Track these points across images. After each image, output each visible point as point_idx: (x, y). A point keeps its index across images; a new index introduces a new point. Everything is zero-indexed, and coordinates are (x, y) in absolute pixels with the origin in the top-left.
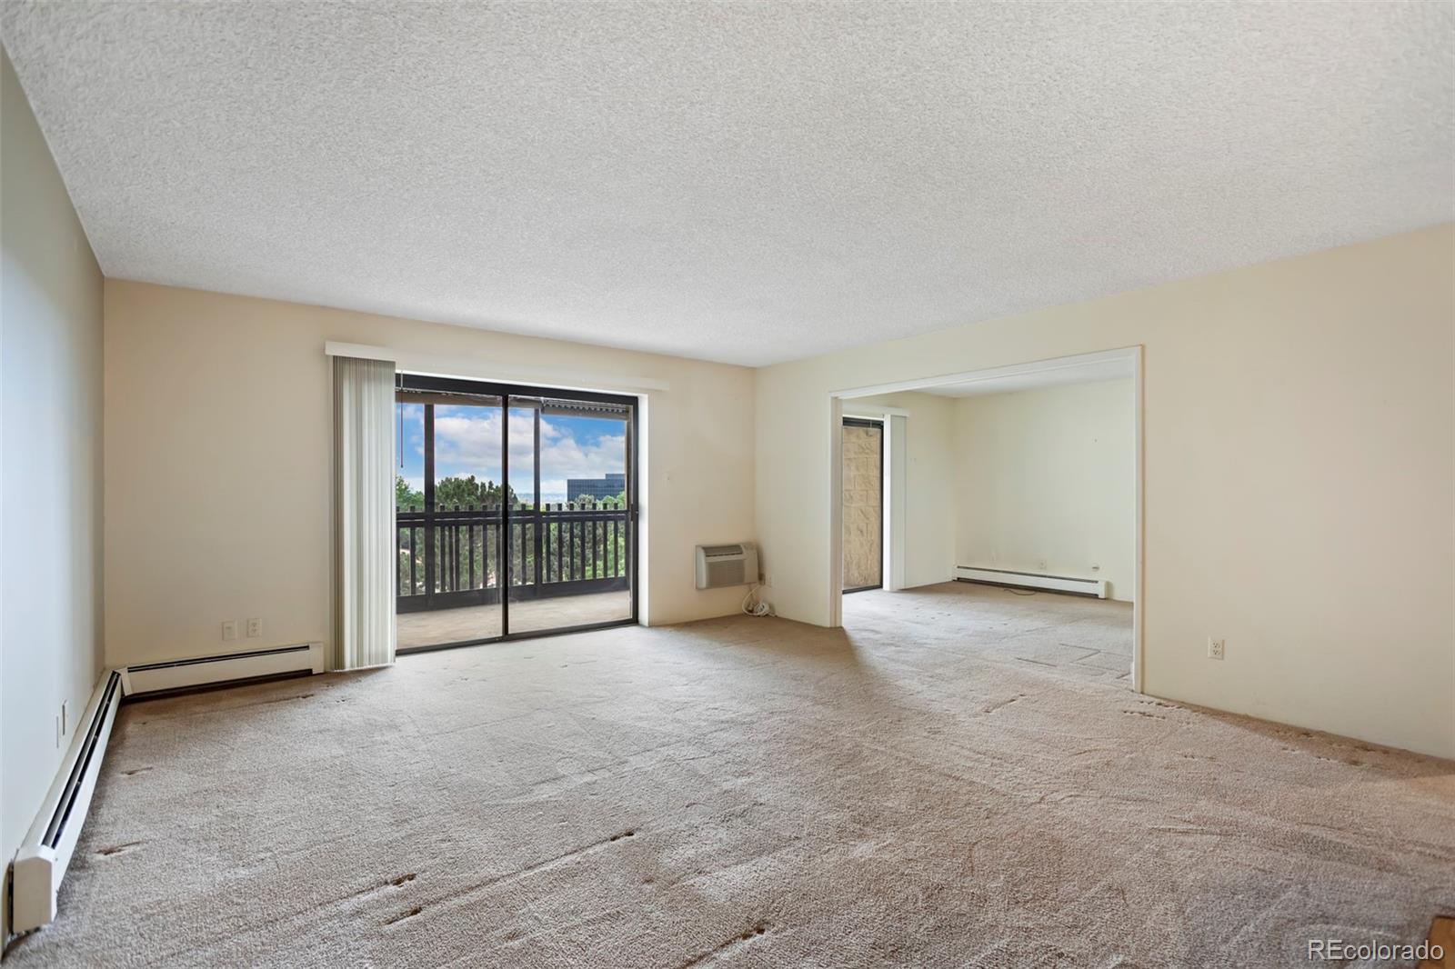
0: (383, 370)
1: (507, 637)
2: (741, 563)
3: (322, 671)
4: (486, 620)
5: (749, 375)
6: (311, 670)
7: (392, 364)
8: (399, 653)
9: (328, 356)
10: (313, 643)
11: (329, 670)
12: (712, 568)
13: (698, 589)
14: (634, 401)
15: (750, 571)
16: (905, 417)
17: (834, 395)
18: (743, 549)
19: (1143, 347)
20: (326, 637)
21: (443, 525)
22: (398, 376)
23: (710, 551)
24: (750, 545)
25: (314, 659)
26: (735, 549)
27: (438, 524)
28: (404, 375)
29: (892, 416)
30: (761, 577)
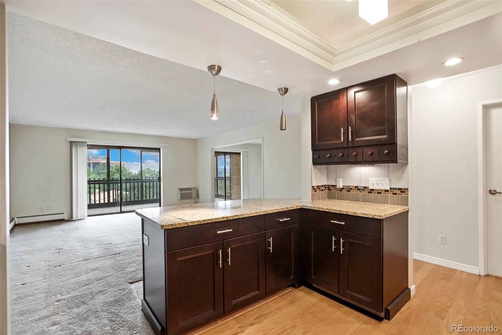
0: (85, 144)
1: (121, 212)
2: (191, 193)
3: (67, 219)
4: (117, 209)
5: (194, 141)
6: (64, 219)
7: (86, 142)
8: (89, 216)
9: (69, 141)
10: (65, 212)
11: (69, 219)
12: (181, 194)
13: (178, 200)
14: (160, 149)
15: (194, 195)
16: (248, 152)
17: (212, 147)
18: (192, 189)
19: (263, 138)
20: (69, 211)
21: (113, 183)
22: (88, 145)
23: (181, 190)
24: (194, 188)
25: (65, 216)
26: (190, 189)
27: (111, 183)
28: (90, 145)
29: (243, 151)
30: (198, 197)
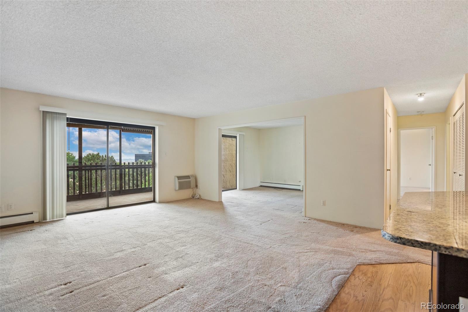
0: (62, 116)
1: (108, 208)
2: (190, 182)
3: (38, 221)
4: (101, 202)
5: (193, 121)
6: (34, 221)
7: (65, 114)
8: (68, 214)
9: (40, 111)
10: (34, 212)
11: (41, 221)
12: (180, 183)
13: (175, 190)
14: (154, 128)
15: (193, 184)
16: (244, 135)
17: (220, 128)
18: (191, 177)
19: (305, 117)
20: (40, 210)
21: (85, 170)
22: (67, 118)
23: (179, 178)
24: (192, 176)
25: (35, 217)
26: (188, 177)
27: (84, 170)
28: (70, 118)
29: (239, 134)
30: (197, 186)
